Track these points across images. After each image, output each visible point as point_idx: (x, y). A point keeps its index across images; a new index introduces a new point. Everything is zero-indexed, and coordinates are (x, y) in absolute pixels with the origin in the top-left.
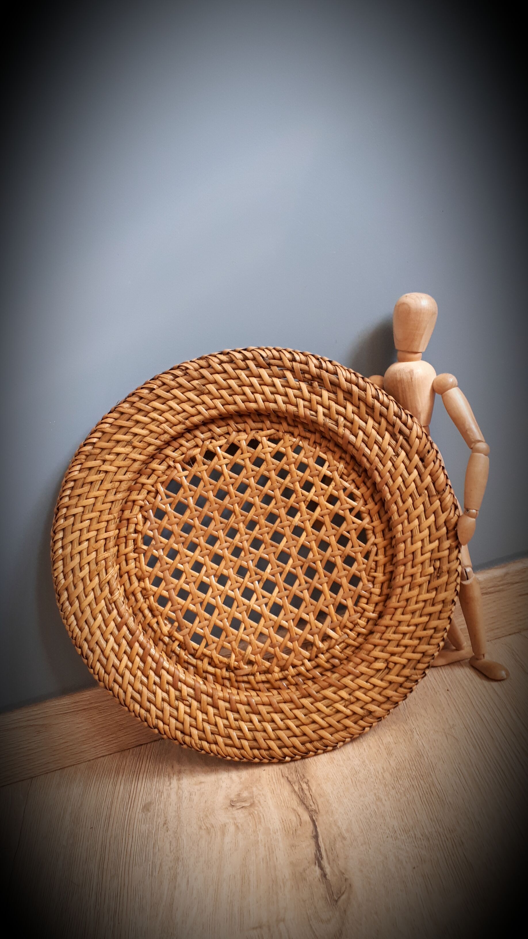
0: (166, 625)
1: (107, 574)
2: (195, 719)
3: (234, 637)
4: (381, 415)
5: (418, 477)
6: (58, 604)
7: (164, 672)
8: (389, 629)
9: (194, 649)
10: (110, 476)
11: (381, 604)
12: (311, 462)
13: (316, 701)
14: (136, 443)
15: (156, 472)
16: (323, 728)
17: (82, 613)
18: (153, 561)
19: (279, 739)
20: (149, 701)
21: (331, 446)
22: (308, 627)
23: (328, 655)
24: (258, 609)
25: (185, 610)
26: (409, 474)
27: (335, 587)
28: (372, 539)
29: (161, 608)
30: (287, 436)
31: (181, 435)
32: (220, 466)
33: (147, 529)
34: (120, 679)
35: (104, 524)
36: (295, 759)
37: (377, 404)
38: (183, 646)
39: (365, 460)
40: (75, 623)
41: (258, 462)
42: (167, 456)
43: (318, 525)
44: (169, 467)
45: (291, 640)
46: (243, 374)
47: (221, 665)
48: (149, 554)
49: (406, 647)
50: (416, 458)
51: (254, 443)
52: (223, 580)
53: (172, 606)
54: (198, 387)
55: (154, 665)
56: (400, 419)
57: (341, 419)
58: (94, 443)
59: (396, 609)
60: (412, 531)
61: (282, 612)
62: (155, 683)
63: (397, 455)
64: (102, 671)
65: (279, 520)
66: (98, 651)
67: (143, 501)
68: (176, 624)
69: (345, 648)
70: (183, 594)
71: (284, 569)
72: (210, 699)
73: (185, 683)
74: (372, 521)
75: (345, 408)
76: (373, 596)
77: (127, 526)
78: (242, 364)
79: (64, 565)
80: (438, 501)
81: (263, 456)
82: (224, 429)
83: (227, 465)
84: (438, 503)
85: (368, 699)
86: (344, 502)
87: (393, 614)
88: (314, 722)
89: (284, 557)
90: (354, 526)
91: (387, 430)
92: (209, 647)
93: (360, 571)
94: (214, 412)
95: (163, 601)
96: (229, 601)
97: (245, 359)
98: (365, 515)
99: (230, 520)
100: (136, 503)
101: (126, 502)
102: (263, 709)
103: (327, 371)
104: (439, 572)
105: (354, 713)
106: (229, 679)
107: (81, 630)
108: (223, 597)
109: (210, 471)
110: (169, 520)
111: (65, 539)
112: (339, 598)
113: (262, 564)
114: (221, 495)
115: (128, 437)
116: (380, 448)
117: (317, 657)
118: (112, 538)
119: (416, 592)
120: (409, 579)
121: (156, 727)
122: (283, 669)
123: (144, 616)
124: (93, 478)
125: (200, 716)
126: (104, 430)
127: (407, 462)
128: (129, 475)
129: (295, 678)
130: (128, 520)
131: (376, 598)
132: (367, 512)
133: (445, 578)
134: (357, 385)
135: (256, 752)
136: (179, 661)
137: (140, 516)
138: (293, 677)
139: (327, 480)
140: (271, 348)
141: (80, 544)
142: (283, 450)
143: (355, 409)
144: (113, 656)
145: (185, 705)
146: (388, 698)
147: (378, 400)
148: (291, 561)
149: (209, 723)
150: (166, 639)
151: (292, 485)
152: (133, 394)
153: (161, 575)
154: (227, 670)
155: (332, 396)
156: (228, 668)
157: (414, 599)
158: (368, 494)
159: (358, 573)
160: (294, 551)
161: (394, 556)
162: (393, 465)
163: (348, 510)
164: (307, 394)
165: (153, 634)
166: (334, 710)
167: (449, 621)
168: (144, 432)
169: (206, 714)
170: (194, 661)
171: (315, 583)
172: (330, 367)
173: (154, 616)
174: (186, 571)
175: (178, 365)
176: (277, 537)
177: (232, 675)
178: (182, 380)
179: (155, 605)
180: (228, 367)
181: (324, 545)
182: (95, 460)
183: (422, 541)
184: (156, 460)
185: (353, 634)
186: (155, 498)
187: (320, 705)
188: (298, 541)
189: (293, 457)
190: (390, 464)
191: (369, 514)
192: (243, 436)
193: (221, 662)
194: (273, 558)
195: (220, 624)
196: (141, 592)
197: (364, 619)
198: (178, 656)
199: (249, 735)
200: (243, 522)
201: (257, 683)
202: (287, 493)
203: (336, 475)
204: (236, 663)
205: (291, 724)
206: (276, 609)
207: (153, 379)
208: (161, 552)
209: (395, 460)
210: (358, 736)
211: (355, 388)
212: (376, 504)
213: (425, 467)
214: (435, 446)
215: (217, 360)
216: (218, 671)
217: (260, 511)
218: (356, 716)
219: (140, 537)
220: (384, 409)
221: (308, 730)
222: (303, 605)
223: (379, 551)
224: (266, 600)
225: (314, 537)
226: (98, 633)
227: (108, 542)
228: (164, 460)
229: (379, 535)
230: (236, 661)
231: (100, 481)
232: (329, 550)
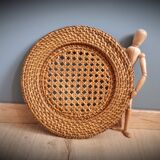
15: (59, 52)
16: (79, 132)
17: (27, 81)
18: (50, 75)
19: (67, 131)
20: (36, 110)
21: (107, 62)
22: (84, 106)
23: (87, 115)
24: (73, 97)
25: (54, 90)
26: (124, 76)
28: (109, 90)
30: (97, 55)
31: (69, 45)
33: (51, 66)
34: (31, 102)
35: (40, 60)
36: (69, 138)
37: (123, 54)
39: (114, 68)
40: (24, 83)
41: (87, 59)
42: (63, 49)
44: (63, 52)
45: (79, 108)
49: (108, 119)
52: (66, 86)
54: (78, 33)
55: (41, 102)
56: (127, 60)
57: (112, 56)
59: (109, 109)
60: (120, 90)
62: (40, 107)
64: (27, 98)
65: (86, 76)
66: (27, 93)
67: (53, 58)
68: (50, 93)
70: (55, 86)
72: (52, 115)
75: (114, 53)
77: (46, 64)
79: (26, 67)
80: (129, 85)
82: (81, 47)
83: (78, 57)
85: (93, 129)
86: (105, 77)
87: (107, 110)
88: (77, 130)
90: (105, 84)
91: (123, 62)
92: (57, 102)
97: (93, 30)
99: (74, 72)
102: (65, 123)
104: (123, 103)
106: (59, 112)
107: (25, 86)
108: (65, 91)
109: (73, 57)
111: (29, 61)
112: (95, 101)
115: (55, 40)
116: (119, 67)
117: (84, 114)
119: (115, 106)
120: (114, 102)
122: (74, 114)
124: (42, 47)
125: (48, 119)
126: (49, 36)
128: (51, 50)
129: (76, 118)
130: (47, 62)
133: (124, 105)
135: (59, 133)
140: (101, 30)
141: (32, 63)
142: (94, 58)
144: (31, 96)
145: (45, 114)
146: (98, 130)
148: (86, 88)
149: (50, 121)
150: (46, 96)
151: (93, 68)
152: (60, 29)
153: (51, 79)
157: (114, 108)
160: (88, 86)
166: (84, 129)
168: (60, 40)
169: (50, 119)
170: (51, 105)
171: (90, 95)
173: (45, 89)
174: (58, 81)
175: (75, 26)
177: (61, 112)
178: (74, 30)
179: (47, 86)
180: (88, 31)
182: (44, 43)
183: (122, 94)
184: (60, 49)
185: (95, 112)
188: (89, 83)
189: (96, 61)
190: (120, 71)
191: (110, 83)
192: (85, 51)
193: (58, 107)
194: (81, 86)
195: (62, 97)
196: (44, 82)
198: (48, 102)
199: (59, 128)
201: (66, 116)
203: (106, 70)
205: (71, 129)
206: (78, 99)
208: (53, 74)
209: (122, 71)
210: (87, 138)
211: (119, 49)
213: (129, 75)
215: (85, 28)
219: (49, 67)
220: (124, 57)
222: (85, 100)
224: (76, 96)
225: (94, 84)
226: (29, 88)
227: (40, 65)
229: (111, 89)
230: (63, 108)
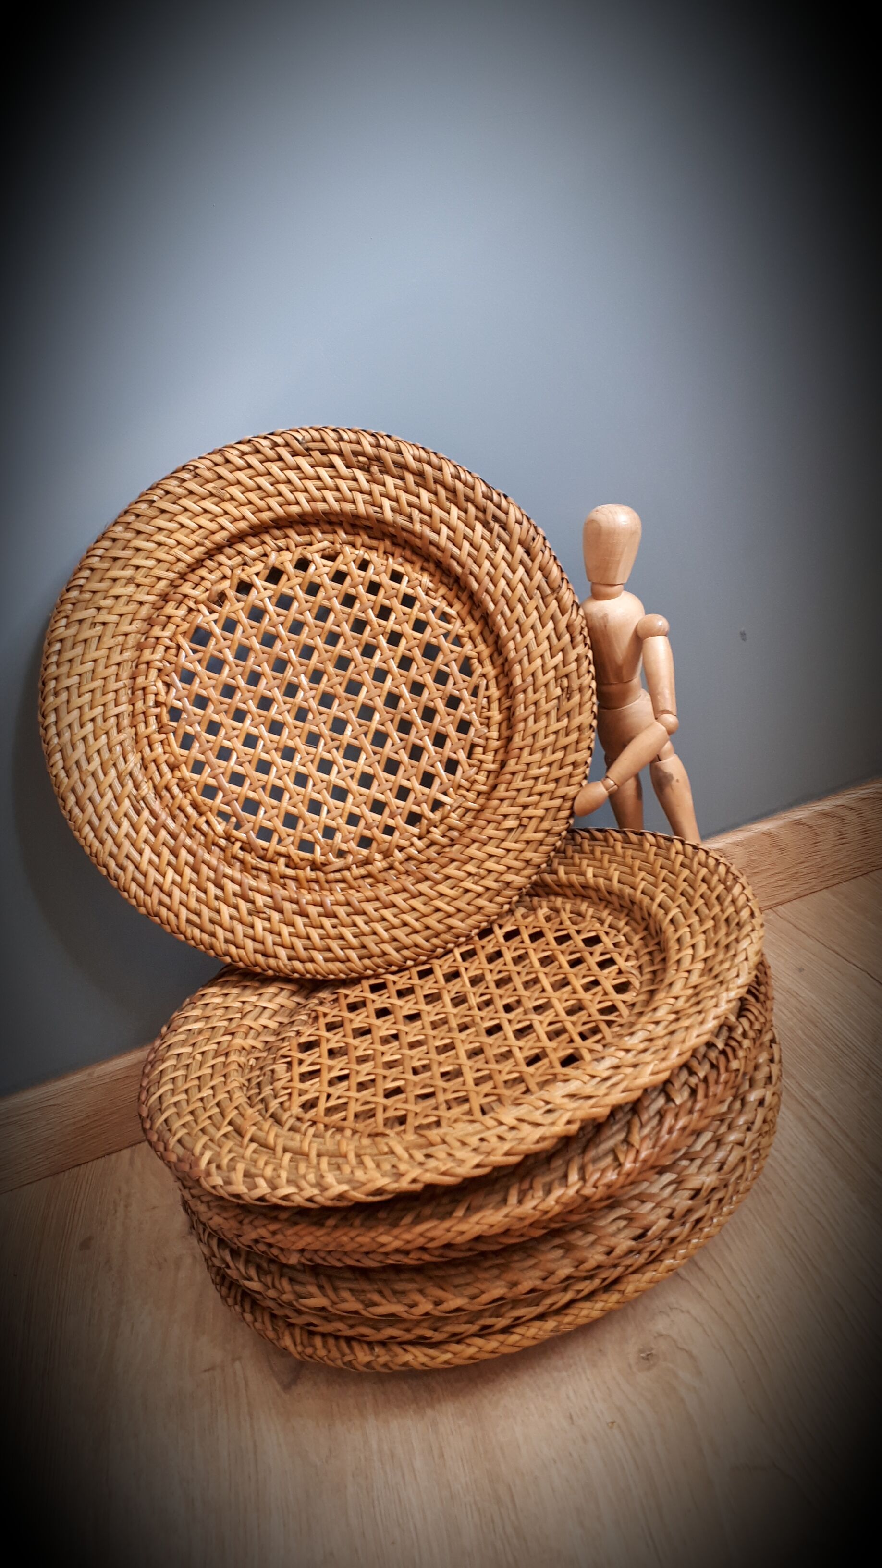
0: (219, 823)
1: (126, 762)
2: (279, 935)
3: (315, 825)
4: (468, 499)
5: (526, 575)
6: (64, 812)
7: (227, 882)
8: (516, 776)
9: (263, 849)
10: (111, 628)
11: (502, 751)
12: (385, 579)
13: (437, 883)
14: (140, 579)
15: (172, 620)
16: (449, 916)
17: (100, 819)
18: (187, 742)
19: (395, 940)
20: (212, 921)
21: (408, 553)
22: (412, 796)
23: (443, 827)
24: (342, 784)
25: (242, 799)
26: (514, 572)
27: (440, 740)
28: (479, 670)
29: (209, 801)
30: (347, 549)
31: (199, 563)
32: (261, 601)
33: (172, 699)
34: (166, 900)
35: (112, 696)
36: (418, 961)
37: (459, 485)
38: (247, 847)
39: (455, 564)
40: (92, 835)
41: (313, 589)
42: (185, 596)
43: (405, 663)
44: (190, 610)
45: (392, 816)
46: (274, 468)
47: (303, 864)
48: (181, 733)
49: (541, 794)
50: (520, 551)
51: (303, 564)
52: (288, 753)
53: (224, 796)
54: (214, 491)
55: (212, 875)
56: (492, 500)
57: (416, 513)
58: (81, 586)
59: (521, 749)
60: (527, 647)
61: (375, 783)
62: (217, 898)
63: (495, 550)
64: (141, 893)
65: (352, 665)
66: (131, 868)
67: (161, 661)
68: (234, 820)
69: (464, 815)
70: (237, 779)
71: (369, 727)
72: (295, 906)
73: (259, 891)
74: (475, 647)
75: (418, 497)
76: (490, 741)
77: (144, 700)
78: (271, 454)
79: (64, 759)
80: (555, 602)
81: (317, 580)
82: (259, 550)
83: (270, 598)
84: (554, 604)
85: (502, 868)
86: (436, 627)
87: (519, 757)
88: (438, 910)
89: (366, 712)
90: (454, 656)
91: (477, 518)
92: (283, 843)
93: (469, 713)
94: (243, 525)
95: (210, 792)
96: (301, 780)
97: (275, 445)
98: (466, 640)
99: (286, 673)
100: (151, 665)
101: (137, 666)
102: (369, 907)
103: (387, 449)
104: (568, 693)
105: (488, 889)
106: (317, 881)
107: (102, 842)
108: (293, 775)
109: (248, 609)
110: (201, 682)
111: (59, 723)
112: (447, 751)
113: (339, 725)
114: (269, 640)
115: (129, 572)
116: (471, 545)
117: (428, 832)
118: (126, 714)
119: (543, 722)
120: (532, 708)
121: (227, 954)
122: (387, 854)
123: (187, 817)
124: (87, 633)
125: (285, 930)
126: (91, 566)
127: (508, 557)
128: (137, 625)
129: (404, 865)
130: (144, 689)
131: (495, 744)
132: (468, 635)
133: (576, 698)
134: (429, 463)
135: (367, 962)
136: (245, 867)
137: (160, 684)
138: (401, 863)
139: (408, 601)
140: (307, 427)
141: (82, 727)
142: (343, 568)
143: (433, 497)
144: (152, 873)
145: (263, 919)
146: (527, 862)
147: (459, 479)
148: (377, 717)
149: (299, 937)
150: (223, 842)
151: (362, 615)
152: (126, 512)
153: (202, 758)
154: (312, 870)
155: (399, 482)
156: (315, 867)
157: (542, 733)
158: (464, 613)
159: (467, 717)
160: (379, 702)
161: (510, 684)
162: (492, 564)
163: (442, 636)
164: (365, 485)
165: (202, 838)
166: (461, 890)
167: (589, 752)
168: (151, 563)
169: (293, 925)
170: (265, 865)
171: (413, 738)
172: (391, 444)
173: (201, 814)
174: (237, 748)
175: (182, 464)
176: (354, 688)
177: (321, 874)
178: (192, 485)
179: (200, 799)
180: (253, 460)
181: (417, 688)
182: (86, 609)
183: (542, 656)
184: (170, 603)
185: (471, 795)
186: (177, 656)
187: (442, 888)
188: (381, 688)
189: (359, 576)
190: (487, 564)
191: (470, 638)
192: (286, 556)
193: (302, 860)
194: (352, 716)
195: (294, 811)
196: (178, 785)
197: (482, 773)
198: (242, 862)
199: (355, 942)
200: (304, 673)
201: (355, 879)
202: (359, 626)
203: (420, 592)
204: (323, 857)
205: (409, 918)
206: (366, 780)
207: (151, 489)
208: (198, 728)
209: (492, 556)
210: (496, 917)
211: (427, 468)
212: (477, 623)
213: (533, 560)
214: (540, 530)
215: (236, 452)
216: (300, 872)
217: (326, 656)
218: (490, 892)
219: (165, 710)
220: (469, 492)
221: (431, 921)
222: (402, 769)
223: (490, 683)
224: (351, 771)
225: (403, 680)
226: (127, 844)
227: (120, 719)
228: (181, 603)
229: (487, 662)
230: (323, 854)
231: (97, 638)
232: (426, 693)
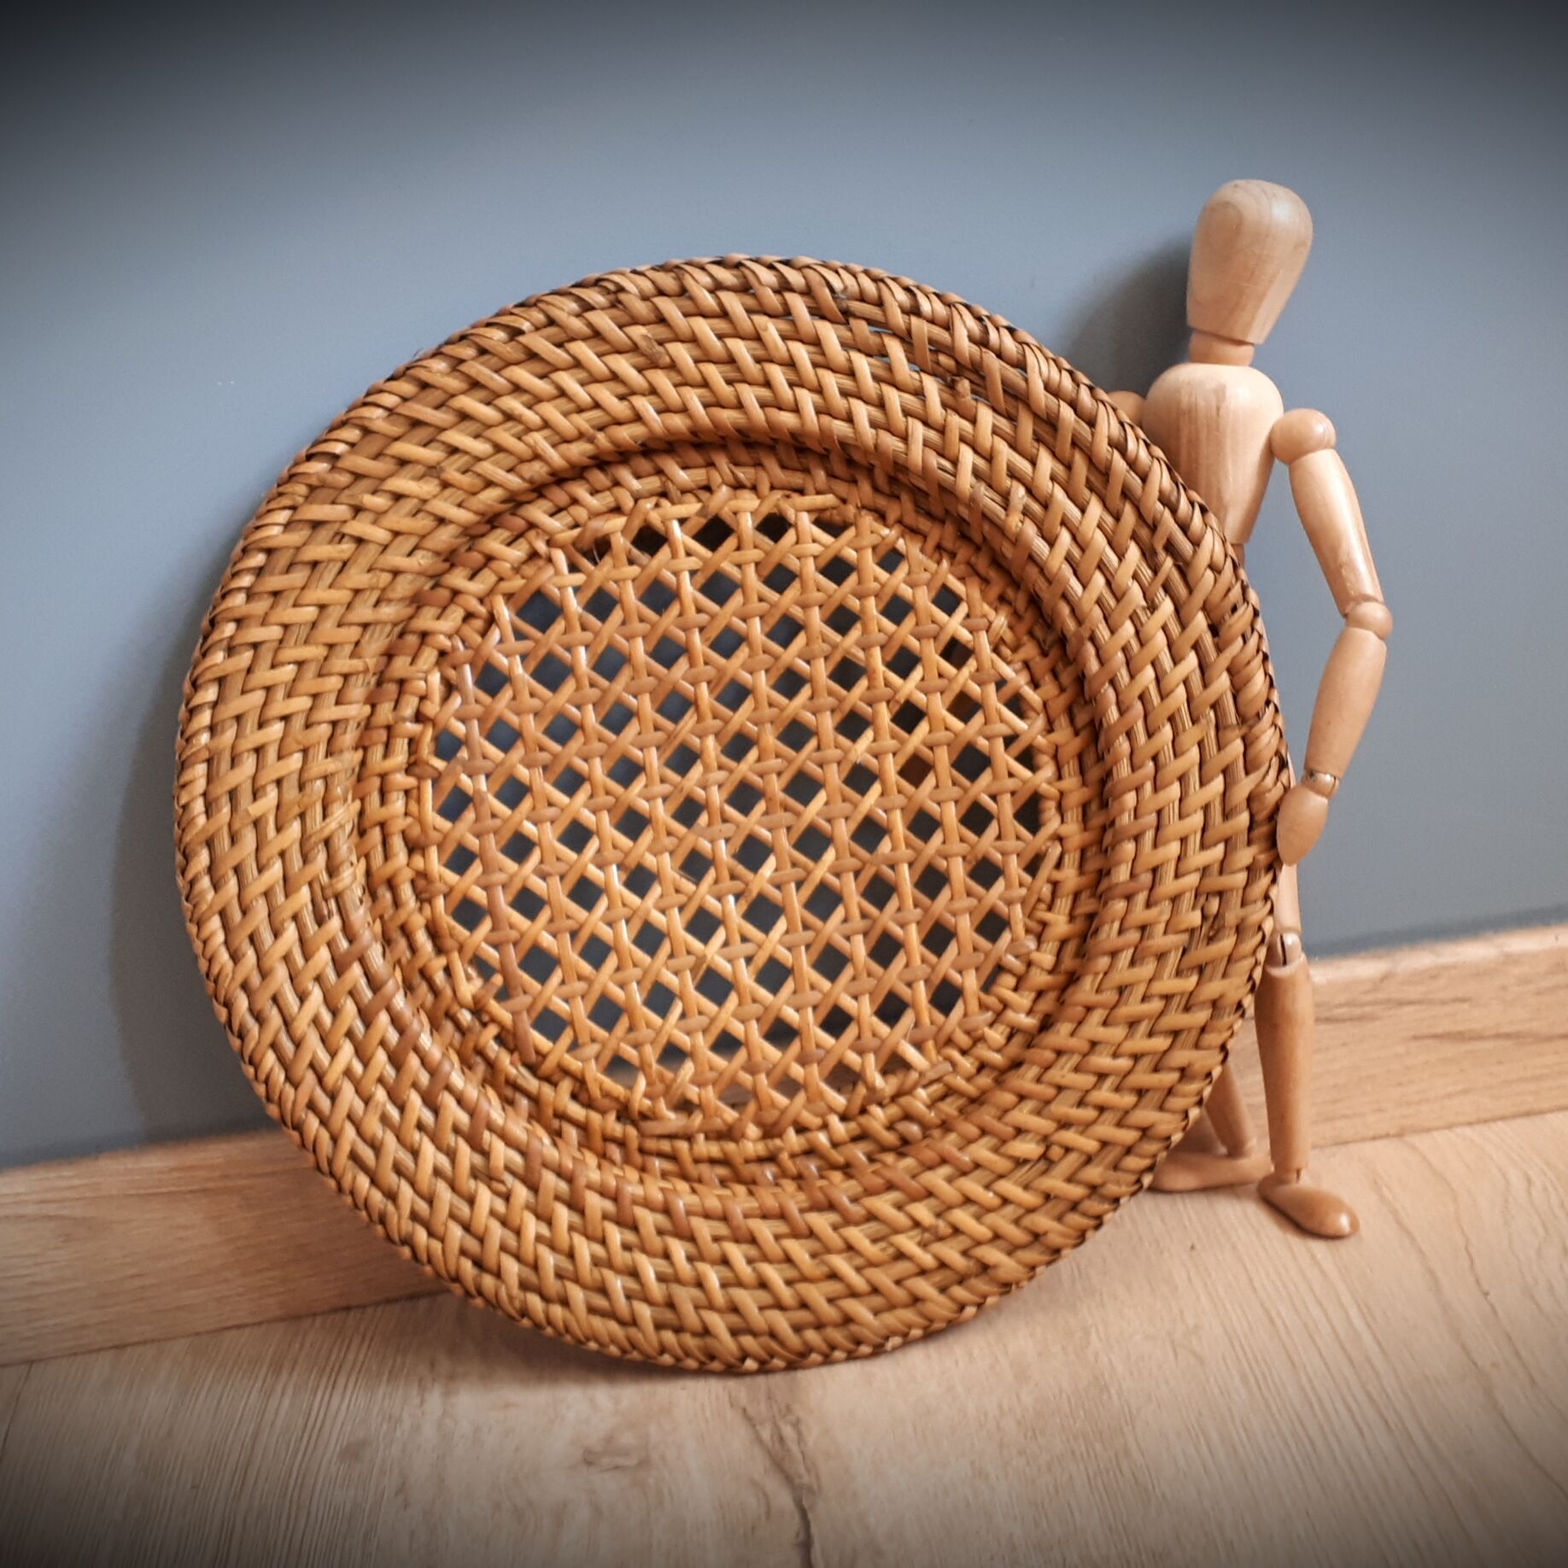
0: (469, 978)
1: (326, 817)
2: (518, 1233)
3: (650, 1034)
4: (1126, 493)
5: (1198, 672)
6: (180, 880)
7: (448, 1101)
8: (1064, 1058)
9: (538, 1052)
10: (369, 553)
12: (922, 598)
13: (848, 1221)
14: (452, 474)
15: (495, 565)
16: (854, 1294)
17: (244, 912)
20: (398, 1170)
22: (851, 1032)
23: (893, 1110)
24: (725, 967)
25: (526, 945)
26: (1176, 661)
27: (938, 937)
28: (1052, 824)
30: (868, 520)
31: (578, 472)
32: (675, 573)
33: (450, 716)
34: (324, 1103)
35: (334, 682)
36: (769, 1367)
39: (1065, 610)
41: (780, 578)
42: (532, 525)
43: (915, 770)
44: (534, 555)
45: (803, 1061)
47: (606, 1102)
48: (447, 785)
49: (1102, 1109)
50: (1200, 621)
51: (774, 526)
52: (639, 879)
53: (492, 930)
54: (642, 344)
55: (424, 1078)
57: (1019, 492)
58: (336, 457)
59: (1089, 1009)
60: (1159, 813)
61: (789, 986)
63: (1152, 607)
64: (280, 1076)
65: (813, 743)
67: (450, 637)
68: (498, 980)
69: (942, 1098)
70: (529, 903)
72: (563, 1186)
73: (504, 1135)
74: (1060, 778)
76: (1033, 970)
78: (772, 300)
79: (210, 779)
81: (793, 563)
82: (699, 475)
83: (693, 573)
84: (1237, 746)
85: (982, 1231)
86: (995, 717)
87: (1080, 1023)
88: (833, 1276)
89: (813, 842)
90: (1011, 784)
91: (1134, 537)
92: (578, 1052)
93: (1009, 903)
94: (678, 422)
95: (469, 913)
96: (650, 938)
98: (1044, 758)
99: (682, 723)
100: (429, 640)
101: (401, 635)
103: (999, 355)
104: (1213, 927)
105: (942, 1265)
106: (622, 1143)
107: (235, 957)
108: (637, 924)
109: (645, 581)
110: (514, 698)
111: (221, 708)
112: (946, 964)
113: (753, 852)
114: (667, 652)
115: (432, 454)
117: (863, 1111)
118: (352, 725)
119: (1148, 969)
120: (1133, 936)
121: (408, 1241)
122: (770, 1131)
123: (413, 948)
124: (320, 550)
125: (532, 1226)
126: (367, 423)
127: (1174, 627)
128: (422, 560)
129: (798, 1161)
130: (402, 683)
131: (1040, 978)
132: (1052, 751)
134: (1073, 404)
135: (669, 1337)
136: (493, 1077)
137: (435, 678)
138: (793, 1156)
139: (956, 652)
142: (850, 554)
143: (1060, 470)
146: (1036, 1236)
147: (1123, 452)
148: (830, 856)
150: (466, 1017)
151: (861, 654)
152: (463, 338)
153: (473, 843)
155: (1004, 424)
157: (1140, 990)
158: (1059, 703)
159: (1003, 908)
160: (843, 831)
161: (1103, 874)
162: (1137, 632)
164: (936, 411)
165: (431, 999)
166: (891, 1251)
167: (1221, 1057)
170: (532, 1084)
171: (887, 918)
172: (1010, 346)
173: (440, 950)
174: (545, 843)
175: (596, 275)
176: (803, 787)
177: (632, 1132)
178: (604, 321)
179: (447, 921)
181: (924, 825)
182: (333, 503)
183: (1184, 840)
184: (499, 531)
185: (967, 1064)
186: (484, 634)
188: (855, 805)
189: (876, 579)
191: (1055, 757)
192: (748, 501)
193: (606, 1094)
194: (784, 842)
195: (618, 993)
197: (1001, 1028)
198: (491, 1065)
199: (656, 1290)
202: (847, 673)
203: (984, 643)
204: (647, 1102)
205: (773, 1274)
206: (774, 975)
207: (522, 304)
208: (482, 783)
209: (1144, 618)
212: (1077, 734)
213: (1219, 649)
214: (1253, 596)
216: (595, 1117)
217: (768, 712)
219: (429, 733)
221: (816, 1294)
222: (848, 972)
223: (1067, 857)
224: (749, 948)
225: (900, 800)
226: (281, 973)
227: (339, 731)
228: (520, 535)
229: (1073, 815)
230: (647, 1095)
231: (339, 565)
